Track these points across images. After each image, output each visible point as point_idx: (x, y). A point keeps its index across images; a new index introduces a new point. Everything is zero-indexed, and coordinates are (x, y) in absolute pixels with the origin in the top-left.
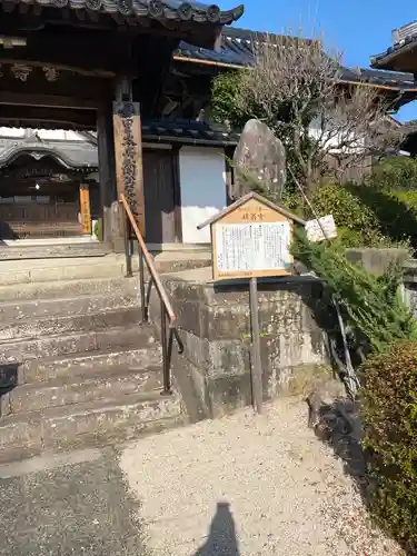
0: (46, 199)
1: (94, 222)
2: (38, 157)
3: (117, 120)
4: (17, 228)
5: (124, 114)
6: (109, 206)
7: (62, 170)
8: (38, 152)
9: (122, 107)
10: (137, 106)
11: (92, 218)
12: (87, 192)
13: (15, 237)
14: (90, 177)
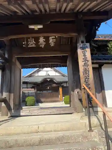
0: (51, 91)
1: (63, 98)
2: (49, 80)
3: (79, 51)
4: (42, 100)
5: (83, 48)
6: (73, 91)
7: (55, 83)
8: (49, 78)
9: (81, 46)
10: (88, 44)
11: (63, 97)
12: (61, 89)
13: (42, 102)
14: (62, 85)
